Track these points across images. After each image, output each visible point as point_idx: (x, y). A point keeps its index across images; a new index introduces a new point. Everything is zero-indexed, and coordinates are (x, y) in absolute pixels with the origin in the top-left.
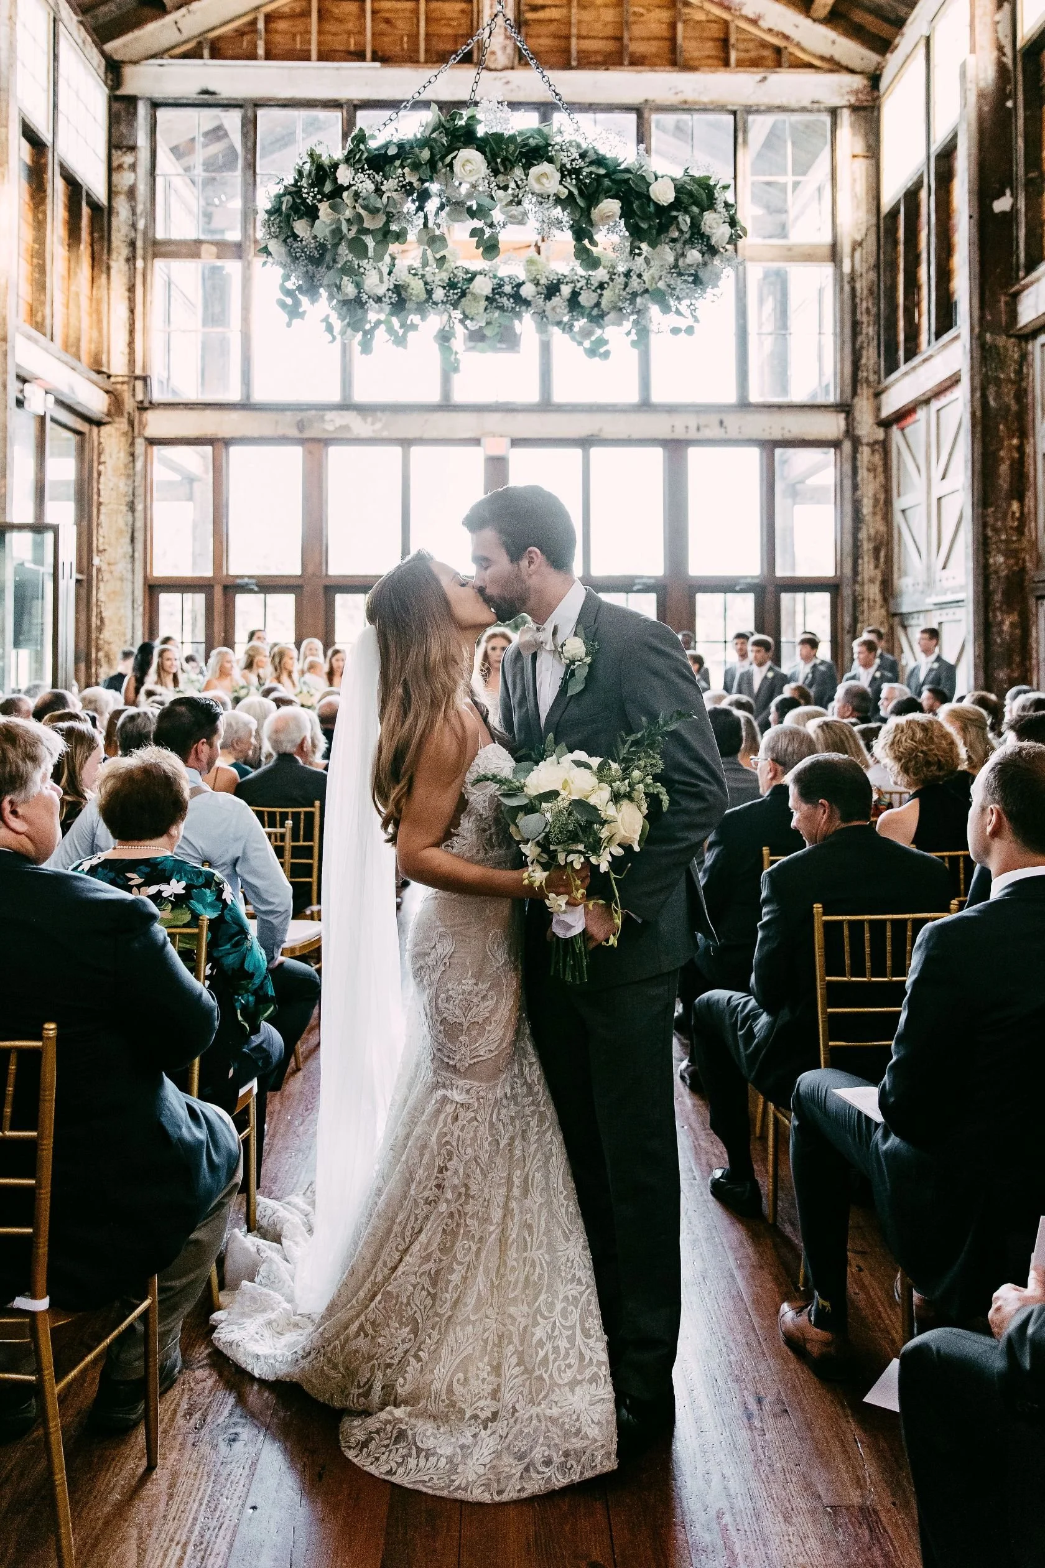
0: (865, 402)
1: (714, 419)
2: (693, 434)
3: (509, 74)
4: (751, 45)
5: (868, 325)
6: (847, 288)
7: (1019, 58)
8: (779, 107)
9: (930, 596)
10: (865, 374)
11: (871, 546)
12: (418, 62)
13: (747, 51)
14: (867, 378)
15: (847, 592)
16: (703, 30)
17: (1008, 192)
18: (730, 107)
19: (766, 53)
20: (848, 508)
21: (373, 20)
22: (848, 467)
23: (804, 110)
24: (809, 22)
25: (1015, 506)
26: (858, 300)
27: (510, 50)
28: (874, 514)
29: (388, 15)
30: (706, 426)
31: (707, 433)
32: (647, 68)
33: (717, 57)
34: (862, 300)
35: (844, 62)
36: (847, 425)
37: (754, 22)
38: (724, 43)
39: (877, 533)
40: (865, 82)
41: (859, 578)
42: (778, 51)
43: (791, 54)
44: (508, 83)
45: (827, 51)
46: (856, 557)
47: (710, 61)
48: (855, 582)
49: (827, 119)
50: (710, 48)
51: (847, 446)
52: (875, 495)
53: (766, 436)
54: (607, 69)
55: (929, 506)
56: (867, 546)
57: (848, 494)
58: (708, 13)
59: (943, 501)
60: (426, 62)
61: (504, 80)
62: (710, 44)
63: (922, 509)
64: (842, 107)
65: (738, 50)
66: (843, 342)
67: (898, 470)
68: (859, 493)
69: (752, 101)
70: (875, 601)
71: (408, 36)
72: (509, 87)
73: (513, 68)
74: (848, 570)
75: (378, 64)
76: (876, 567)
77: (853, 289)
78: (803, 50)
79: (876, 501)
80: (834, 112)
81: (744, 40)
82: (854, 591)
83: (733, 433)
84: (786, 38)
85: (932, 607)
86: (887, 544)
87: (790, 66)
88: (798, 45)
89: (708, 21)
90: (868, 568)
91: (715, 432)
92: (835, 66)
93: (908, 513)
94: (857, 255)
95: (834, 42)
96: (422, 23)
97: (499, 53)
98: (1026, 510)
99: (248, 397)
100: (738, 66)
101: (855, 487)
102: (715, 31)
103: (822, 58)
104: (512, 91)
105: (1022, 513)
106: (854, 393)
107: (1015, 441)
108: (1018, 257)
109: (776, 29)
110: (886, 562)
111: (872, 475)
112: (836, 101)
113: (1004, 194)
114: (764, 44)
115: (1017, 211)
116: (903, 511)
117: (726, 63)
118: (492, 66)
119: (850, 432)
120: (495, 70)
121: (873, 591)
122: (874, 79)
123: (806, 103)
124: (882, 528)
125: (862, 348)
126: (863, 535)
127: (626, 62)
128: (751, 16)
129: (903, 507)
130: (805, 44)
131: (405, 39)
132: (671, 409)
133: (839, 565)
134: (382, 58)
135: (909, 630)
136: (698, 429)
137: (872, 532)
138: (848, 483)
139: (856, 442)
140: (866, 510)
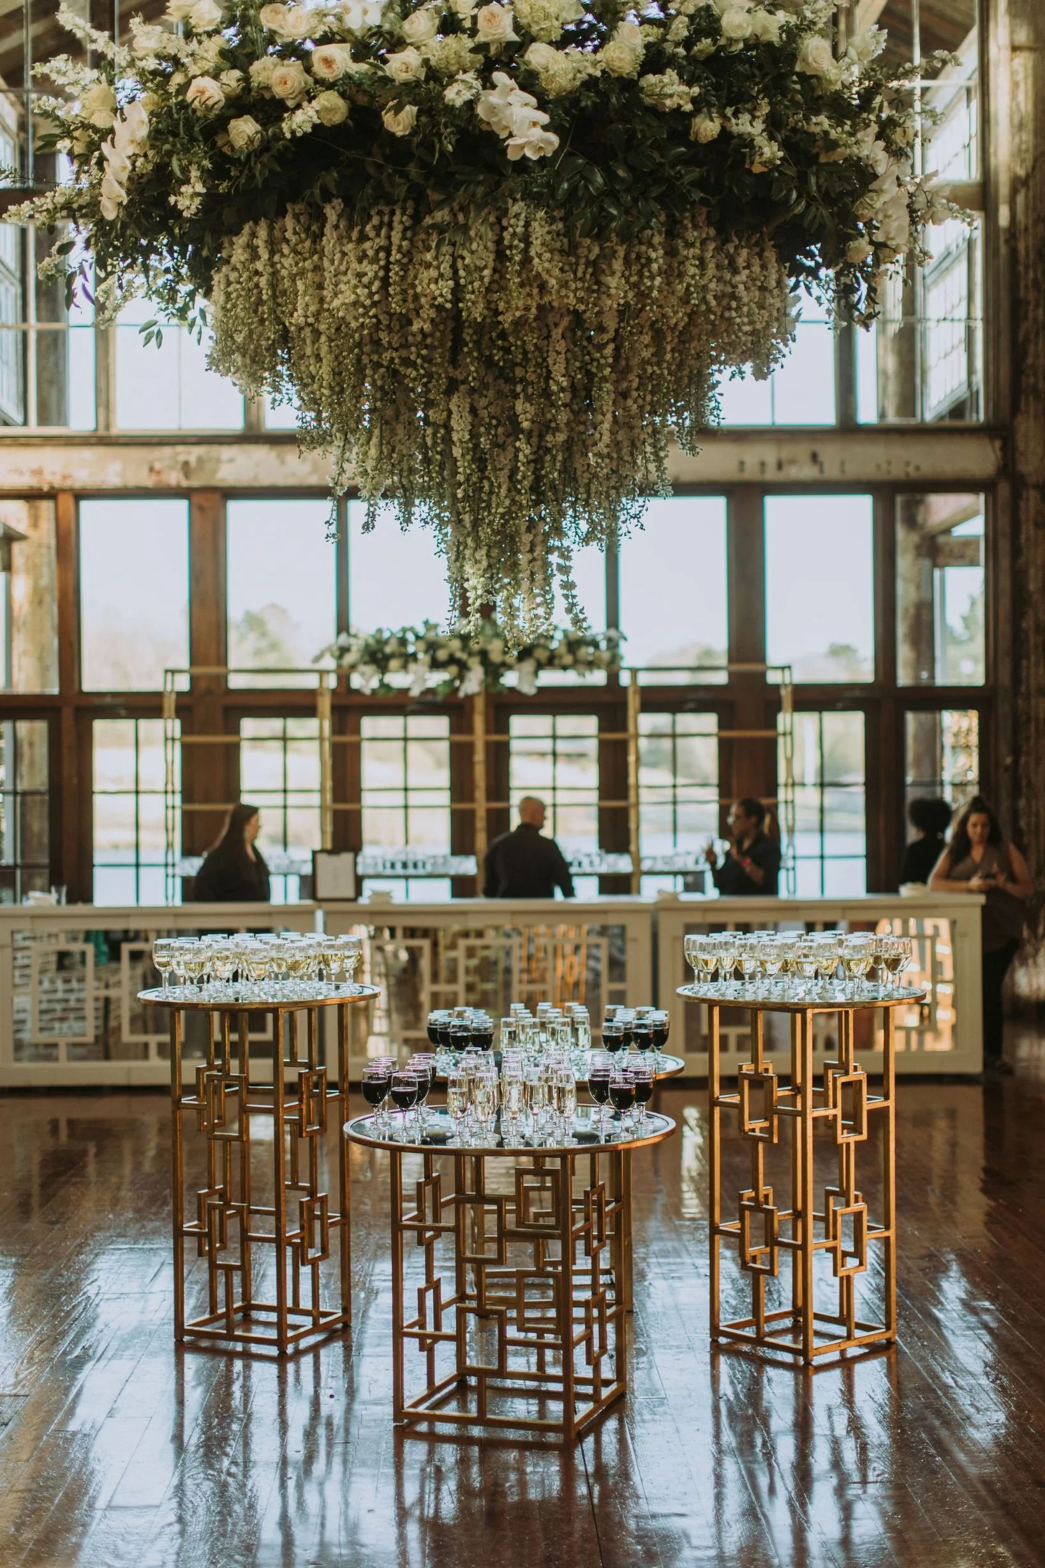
0: (1031, 423)
1: (802, 450)
2: (771, 475)
5: (1037, 307)
6: (1003, 250)
10: (1032, 380)
14: (1035, 386)
15: (1003, 709)
20: (1005, 583)
22: (1004, 522)
26: (1021, 268)
30: (792, 462)
31: (796, 472)
34: (1027, 267)
36: (1005, 457)
41: (1023, 688)
46: (1018, 657)
48: (1016, 692)
51: (1004, 490)
53: (882, 475)
56: (1033, 640)
57: (1005, 562)
66: (998, 334)
68: (1023, 560)
74: (1005, 678)
77: (1013, 252)
82: (1016, 708)
83: (832, 472)
90: (1035, 672)
91: (804, 471)
94: (1020, 199)
99: (108, 427)
101: (1016, 551)
106: (1015, 409)
119: (1008, 468)
125: (1027, 340)
126: (1028, 623)
132: (741, 435)
133: (992, 669)
136: (780, 466)
138: (1004, 546)
139: (1018, 483)
140: (1032, 586)
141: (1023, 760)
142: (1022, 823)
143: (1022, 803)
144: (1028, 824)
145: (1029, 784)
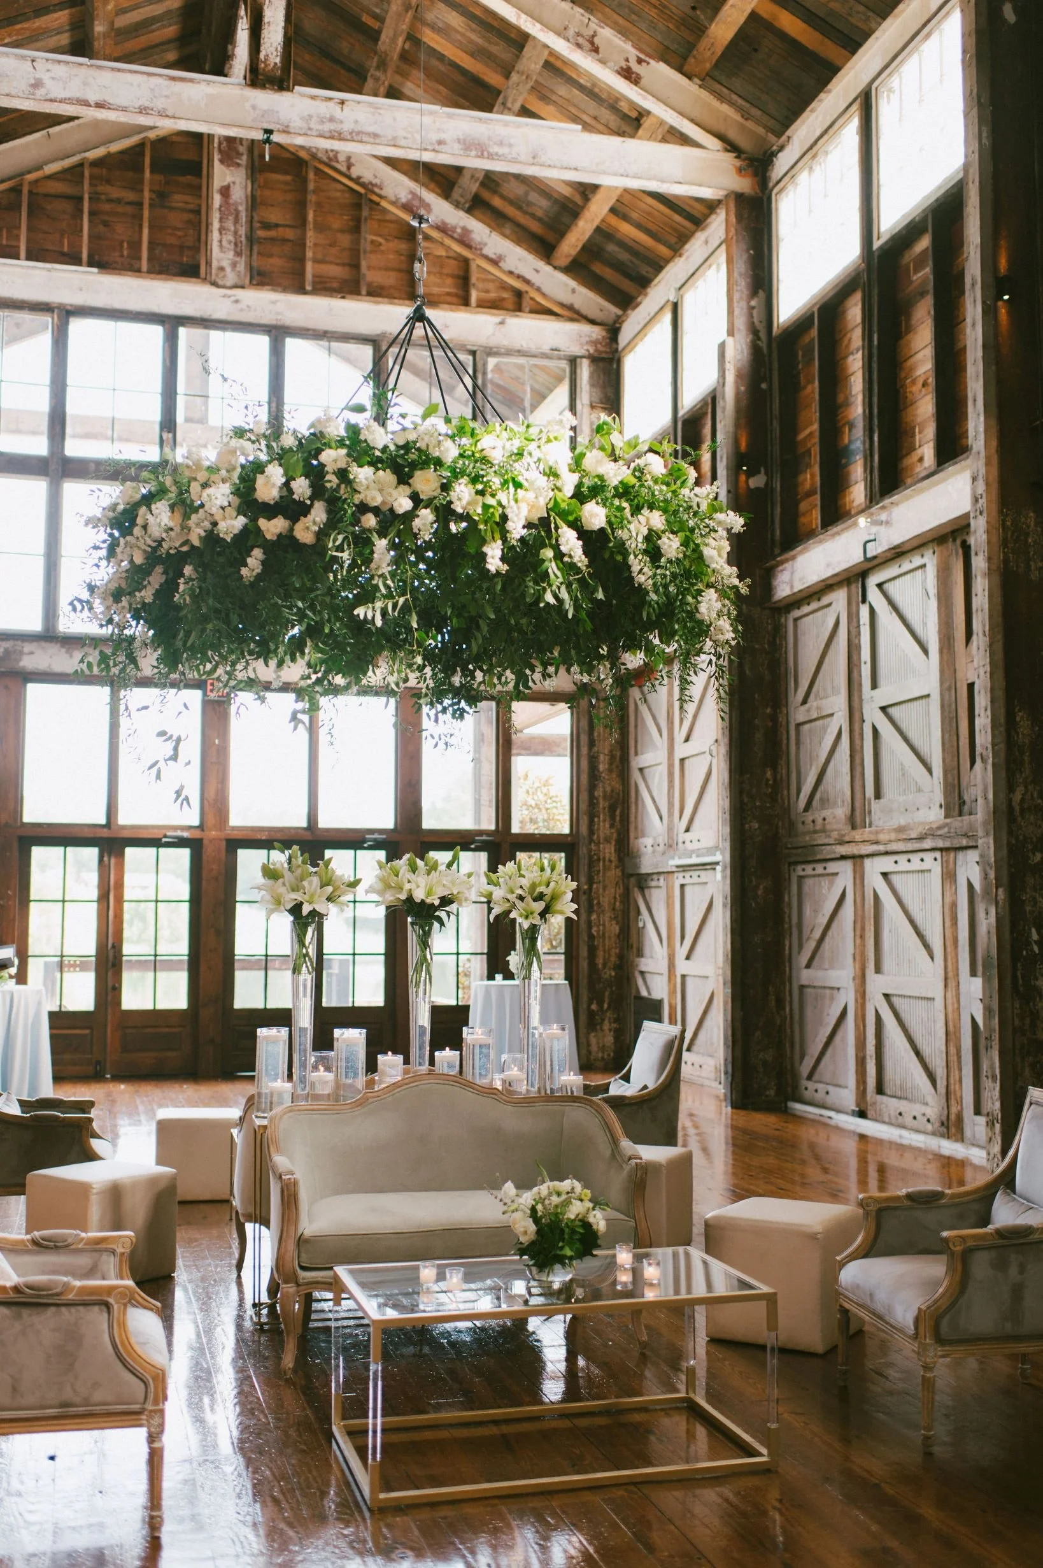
3: (239, 293)
4: (491, 286)
7: (774, 345)
8: (519, 351)
9: (673, 858)
11: (607, 804)
12: (139, 271)
13: (487, 291)
15: (583, 851)
16: (442, 266)
17: (762, 470)
18: (469, 347)
19: (505, 295)
20: (585, 764)
21: (90, 221)
22: (584, 723)
23: (545, 356)
24: (548, 269)
25: (769, 774)
27: (241, 267)
28: (610, 771)
29: (106, 218)
32: (386, 300)
33: (456, 295)
35: (584, 311)
37: (495, 262)
38: (464, 280)
39: (612, 791)
40: (604, 333)
41: (595, 837)
42: (519, 294)
43: (532, 299)
44: (237, 301)
45: (567, 298)
46: (592, 816)
47: (449, 299)
48: (591, 841)
49: (565, 365)
50: (448, 286)
51: (582, 702)
52: (611, 751)
54: (343, 297)
55: (671, 766)
56: (602, 804)
57: (585, 750)
58: (448, 248)
59: (687, 762)
60: (149, 272)
61: (233, 298)
62: (449, 281)
63: (663, 770)
64: (582, 357)
65: (478, 290)
67: (636, 726)
68: (596, 749)
69: (493, 342)
70: (610, 861)
71: (128, 243)
72: (239, 306)
73: (243, 287)
74: (584, 830)
75: (95, 270)
76: (612, 826)
78: (544, 295)
79: (612, 757)
80: (573, 361)
81: (484, 280)
82: (590, 850)
84: (527, 282)
85: (674, 869)
86: (623, 803)
87: (532, 312)
88: (538, 290)
89: (448, 257)
90: (604, 828)
92: (574, 314)
93: (646, 771)
95: (573, 291)
96: (146, 231)
97: (228, 269)
98: (779, 777)
100: (479, 306)
101: (592, 743)
102: (452, 267)
103: (562, 305)
104: (242, 310)
105: (775, 780)
107: (769, 710)
108: (773, 535)
109: (516, 272)
110: (621, 821)
111: (608, 730)
112: (577, 350)
113: (759, 472)
114: (504, 286)
115: (773, 490)
116: (641, 770)
117: (465, 302)
118: (220, 282)
120: (224, 287)
121: (609, 851)
122: (613, 331)
123: (546, 348)
124: (618, 786)
126: (599, 793)
127: (364, 292)
128: (493, 256)
129: (641, 766)
130: (545, 289)
131: (125, 245)
133: (574, 822)
134: (100, 263)
135: (646, 891)
137: (608, 789)
138: (584, 739)
140: (601, 767)
141: (595, 886)
142: (594, 931)
143: (594, 917)
144: (598, 931)
145: (599, 903)
